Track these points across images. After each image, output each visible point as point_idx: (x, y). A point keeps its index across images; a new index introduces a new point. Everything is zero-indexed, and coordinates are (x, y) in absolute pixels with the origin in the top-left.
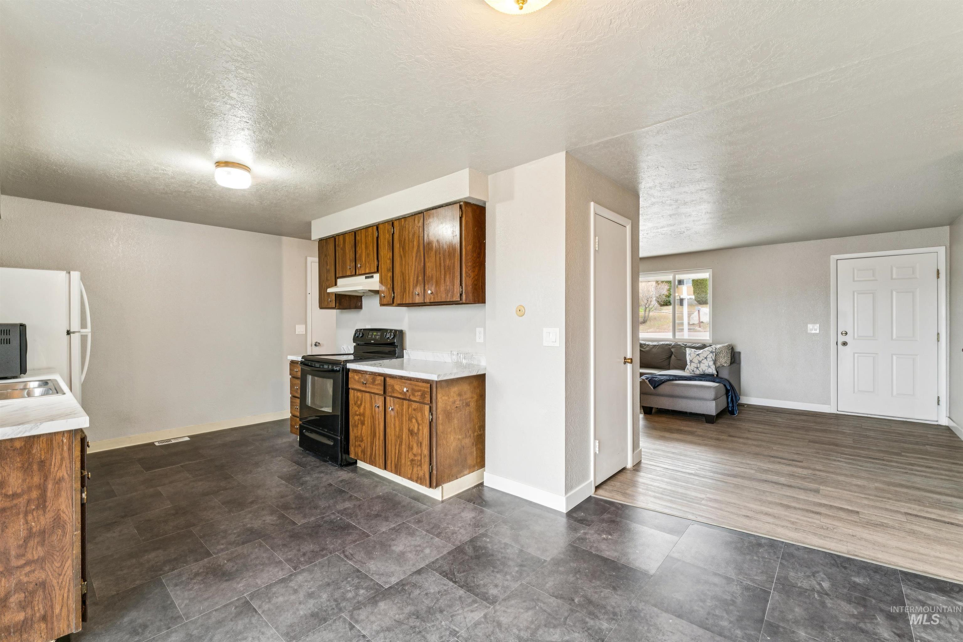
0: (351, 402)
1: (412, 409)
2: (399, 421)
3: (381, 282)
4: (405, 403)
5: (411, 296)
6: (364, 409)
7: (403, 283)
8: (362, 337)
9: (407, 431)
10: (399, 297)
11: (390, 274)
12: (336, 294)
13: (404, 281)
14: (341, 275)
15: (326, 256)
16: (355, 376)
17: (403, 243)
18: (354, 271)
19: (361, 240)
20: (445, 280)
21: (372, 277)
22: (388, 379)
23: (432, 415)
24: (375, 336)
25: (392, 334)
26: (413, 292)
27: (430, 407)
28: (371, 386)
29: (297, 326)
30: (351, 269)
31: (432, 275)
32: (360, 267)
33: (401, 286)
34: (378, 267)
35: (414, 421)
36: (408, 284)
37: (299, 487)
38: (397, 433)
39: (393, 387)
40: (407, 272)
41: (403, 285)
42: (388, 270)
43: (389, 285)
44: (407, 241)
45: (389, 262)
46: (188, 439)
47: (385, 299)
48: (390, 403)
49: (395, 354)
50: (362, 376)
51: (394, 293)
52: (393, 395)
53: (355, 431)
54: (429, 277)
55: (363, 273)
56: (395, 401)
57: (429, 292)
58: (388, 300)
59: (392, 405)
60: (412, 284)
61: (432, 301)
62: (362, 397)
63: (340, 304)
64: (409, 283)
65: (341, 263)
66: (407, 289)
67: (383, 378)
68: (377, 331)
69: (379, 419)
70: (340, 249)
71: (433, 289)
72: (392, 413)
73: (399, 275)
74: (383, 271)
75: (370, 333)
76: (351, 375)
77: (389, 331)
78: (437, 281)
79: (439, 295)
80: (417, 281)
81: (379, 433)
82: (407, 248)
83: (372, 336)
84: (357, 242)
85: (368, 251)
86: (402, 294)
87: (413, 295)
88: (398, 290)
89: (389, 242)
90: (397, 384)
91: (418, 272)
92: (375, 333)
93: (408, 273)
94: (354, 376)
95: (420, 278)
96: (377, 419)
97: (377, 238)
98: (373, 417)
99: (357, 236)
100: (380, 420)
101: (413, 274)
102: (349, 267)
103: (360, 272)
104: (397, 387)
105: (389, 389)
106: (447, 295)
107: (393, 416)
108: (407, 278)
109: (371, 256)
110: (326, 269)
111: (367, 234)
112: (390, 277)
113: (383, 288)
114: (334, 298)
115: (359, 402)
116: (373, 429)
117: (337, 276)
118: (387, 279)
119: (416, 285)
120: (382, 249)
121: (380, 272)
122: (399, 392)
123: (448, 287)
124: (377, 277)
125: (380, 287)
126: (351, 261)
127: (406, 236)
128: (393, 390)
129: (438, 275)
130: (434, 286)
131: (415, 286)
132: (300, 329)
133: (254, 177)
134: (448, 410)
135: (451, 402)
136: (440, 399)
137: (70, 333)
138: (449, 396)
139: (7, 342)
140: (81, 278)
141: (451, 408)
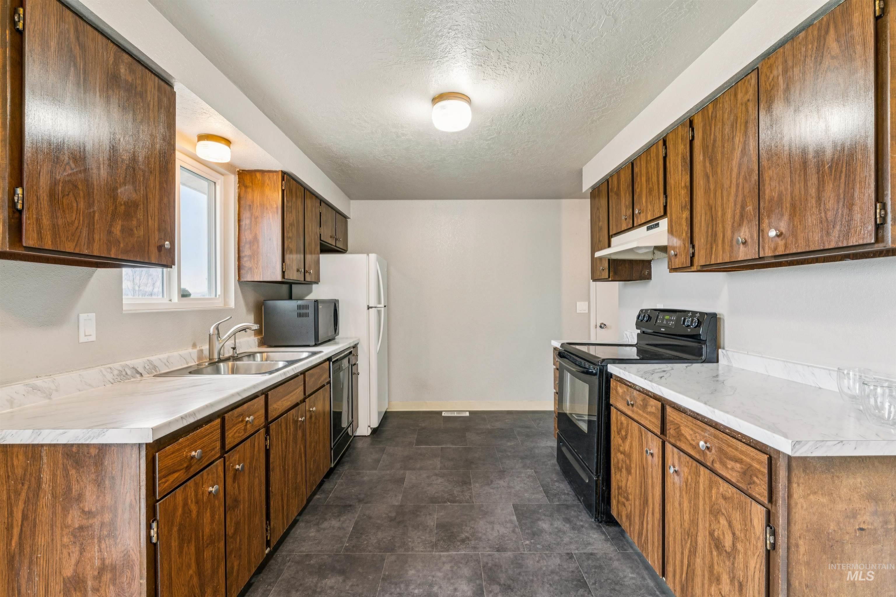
0: (614, 428)
1: (717, 493)
2: (690, 502)
3: (671, 231)
4: (702, 473)
5: (727, 247)
6: (631, 447)
7: (710, 226)
8: (647, 321)
9: (707, 534)
10: (703, 252)
11: (686, 214)
12: (609, 260)
13: (713, 219)
14: (615, 232)
15: (598, 209)
16: (619, 388)
17: (710, 150)
18: (631, 221)
19: (641, 171)
20: (819, 199)
21: (657, 225)
22: (669, 409)
23: (774, 533)
24: (667, 320)
25: (696, 319)
26: (732, 240)
27: (769, 513)
28: (641, 412)
29: (578, 304)
30: (628, 220)
31: (780, 195)
32: (639, 213)
33: (707, 232)
34: (665, 207)
35: (723, 521)
36: (720, 226)
37: (527, 539)
38: (686, 525)
39: (678, 428)
40: (719, 202)
41: (710, 230)
42: (683, 208)
43: (684, 234)
44: (719, 143)
45: (684, 193)
46: (467, 414)
47: (677, 260)
48: (673, 457)
49: (701, 355)
50: (628, 390)
51: (693, 247)
52: (678, 444)
53: (618, 476)
54: (771, 200)
55: (643, 221)
56: (682, 459)
57: (772, 233)
58: (683, 260)
59: (676, 464)
60: (730, 223)
61: (781, 251)
62: (628, 425)
63: (615, 273)
64: (723, 222)
65: (614, 214)
66: (720, 235)
67: (659, 404)
68: (671, 314)
69: (652, 478)
70: (613, 194)
71: (783, 226)
72: (676, 478)
73: (703, 212)
74: (673, 211)
75: (660, 317)
76: (613, 383)
77: (690, 314)
78: (793, 206)
79: (801, 236)
80: (742, 216)
81: (653, 504)
82: (719, 156)
83: (662, 321)
84: (635, 176)
85: (651, 185)
86: (709, 246)
87: (731, 246)
88: (700, 240)
89: (683, 158)
90: (686, 426)
91: (744, 196)
92: (667, 317)
93: (722, 204)
94: (616, 387)
95: (749, 208)
96: (650, 476)
97: (665, 158)
98: (643, 469)
99: (635, 166)
100: (655, 480)
101: (731, 204)
102: (623, 218)
103: (639, 221)
104: (686, 432)
105: (671, 431)
106: (828, 234)
107: (677, 485)
108: (720, 214)
109: (655, 192)
110: (599, 227)
111: (649, 158)
112: (686, 218)
113: (676, 242)
114: (606, 265)
115: (623, 433)
116: (643, 490)
117: (611, 234)
118: (680, 224)
119: (740, 225)
120: (672, 173)
121: (668, 215)
122: (691, 444)
123: (830, 214)
124: (664, 223)
125: (668, 239)
126: (626, 208)
127: (717, 134)
128: (679, 435)
129: (797, 192)
130: (786, 217)
131: (737, 226)
132: (582, 307)
133: (475, 110)
134: (831, 533)
135: (839, 513)
136: (802, 500)
137: (369, 308)
138: (834, 495)
139: (307, 315)
140: (378, 260)
141: (841, 529)
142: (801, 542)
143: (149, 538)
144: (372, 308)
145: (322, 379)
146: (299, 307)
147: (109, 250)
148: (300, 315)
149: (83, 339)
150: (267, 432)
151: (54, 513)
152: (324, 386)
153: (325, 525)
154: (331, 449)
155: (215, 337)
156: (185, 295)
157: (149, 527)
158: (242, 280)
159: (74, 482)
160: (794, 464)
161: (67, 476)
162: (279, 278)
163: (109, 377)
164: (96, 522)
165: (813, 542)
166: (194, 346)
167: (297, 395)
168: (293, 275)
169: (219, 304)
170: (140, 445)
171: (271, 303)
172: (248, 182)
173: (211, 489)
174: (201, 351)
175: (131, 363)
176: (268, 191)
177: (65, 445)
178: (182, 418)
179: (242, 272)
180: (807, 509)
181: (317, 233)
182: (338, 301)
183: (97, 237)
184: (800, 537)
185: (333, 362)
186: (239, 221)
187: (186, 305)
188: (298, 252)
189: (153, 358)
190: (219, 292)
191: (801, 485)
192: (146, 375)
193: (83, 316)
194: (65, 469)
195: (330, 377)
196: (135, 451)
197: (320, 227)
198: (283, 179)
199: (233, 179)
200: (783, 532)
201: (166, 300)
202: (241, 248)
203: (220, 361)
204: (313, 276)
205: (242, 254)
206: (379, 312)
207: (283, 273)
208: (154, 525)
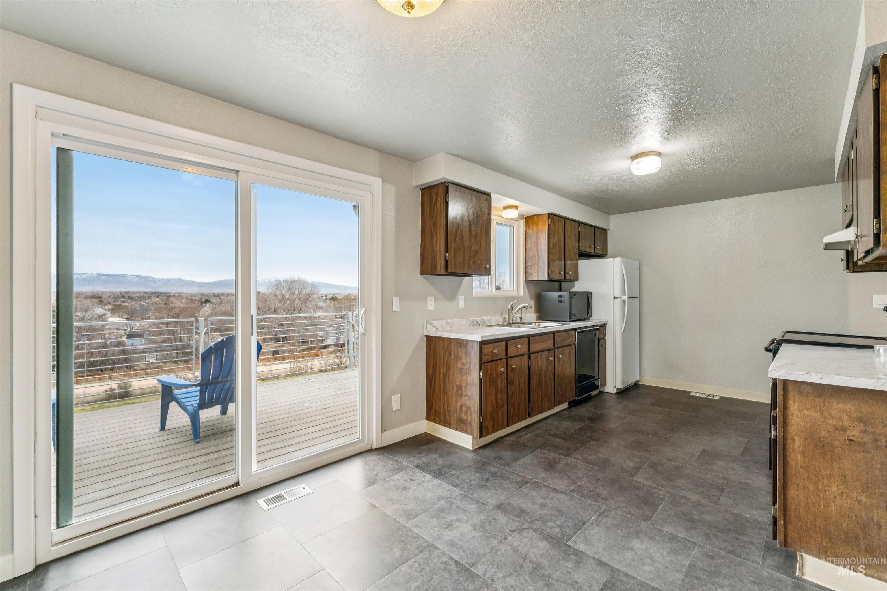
46: (718, 398)
134: (823, 437)
135: (830, 426)
136: (797, 412)
137: (615, 298)
138: (825, 413)
139: (564, 301)
140: (622, 262)
141: (831, 436)
142: (797, 438)
143: (480, 376)
144: (617, 298)
145: (569, 341)
146: (560, 296)
147: (469, 271)
148: (560, 301)
149: (460, 306)
150: (529, 358)
151: (454, 362)
152: (570, 345)
153: (564, 422)
154: (576, 387)
155: (510, 311)
156: (498, 288)
157: (480, 372)
158: (527, 280)
159: (459, 352)
160: (790, 388)
161: (458, 350)
162: (546, 279)
163: (469, 323)
164: (465, 367)
165: (807, 440)
166: (502, 315)
167: (549, 344)
168: (556, 276)
169: (515, 294)
170: (477, 341)
171: (544, 293)
172: (530, 222)
173: (501, 369)
174: (505, 318)
175: (476, 319)
176: (540, 227)
177: (457, 339)
178: (490, 335)
179: (527, 275)
180: (801, 418)
181: (576, 247)
182: (591, 293)
183: (465, 266)
184: (796, 435)
185: (578, 332)
186: (526, 246)
187: (499, 293)
188: (560, 260)
189: (483, 318)
190: (515, 287)
191: (796, 402)
192: (481, 326)
193: (460, 297)
194: (457, 348)
195: (575, 341)
196: (476, 343)
197: (579, 241)
198: (549, 218)
199: (522, 222)
200: (780, 428)
201: (490, 291)
202: (526, 262)
203: (513, 323)
204: (572, 276)
205: (527, 265)
206: (624, 301)
207: (549, 275)
208: (481, 371)
